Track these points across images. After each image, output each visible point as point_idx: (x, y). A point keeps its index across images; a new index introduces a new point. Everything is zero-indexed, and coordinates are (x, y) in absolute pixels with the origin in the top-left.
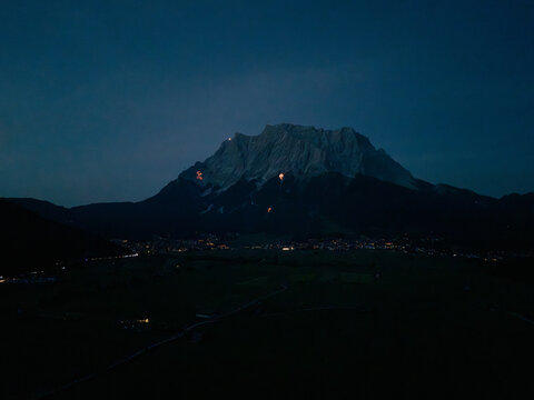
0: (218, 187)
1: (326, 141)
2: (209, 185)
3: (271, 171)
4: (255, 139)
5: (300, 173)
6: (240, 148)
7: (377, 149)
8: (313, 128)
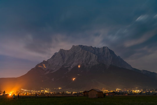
0: (52, 71)
1: (97, 52)
2: (48, 70)
3: (75, 64)
4: (68, 51)
5: (87, 64)
6: (62, 55)
7: (117, 56)
8: (92, 47)
